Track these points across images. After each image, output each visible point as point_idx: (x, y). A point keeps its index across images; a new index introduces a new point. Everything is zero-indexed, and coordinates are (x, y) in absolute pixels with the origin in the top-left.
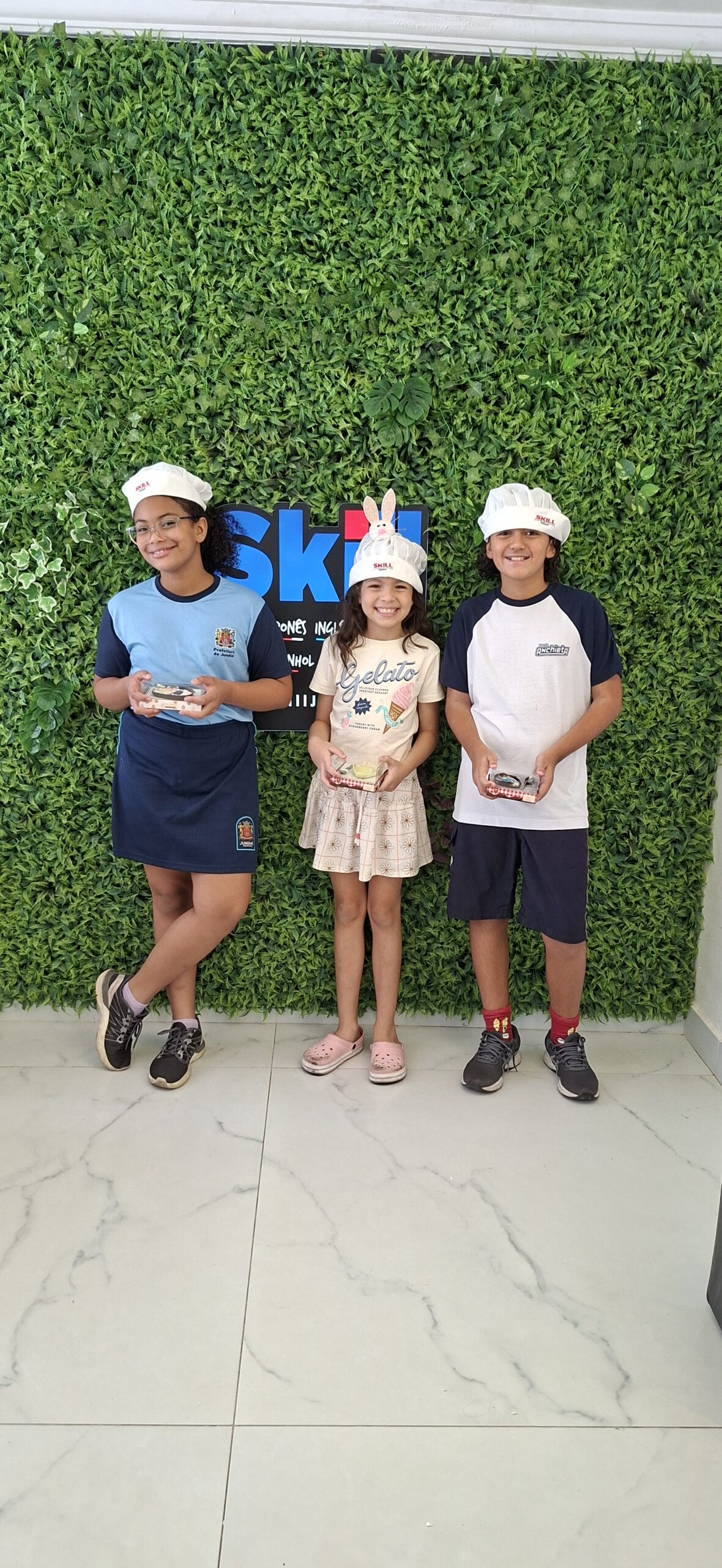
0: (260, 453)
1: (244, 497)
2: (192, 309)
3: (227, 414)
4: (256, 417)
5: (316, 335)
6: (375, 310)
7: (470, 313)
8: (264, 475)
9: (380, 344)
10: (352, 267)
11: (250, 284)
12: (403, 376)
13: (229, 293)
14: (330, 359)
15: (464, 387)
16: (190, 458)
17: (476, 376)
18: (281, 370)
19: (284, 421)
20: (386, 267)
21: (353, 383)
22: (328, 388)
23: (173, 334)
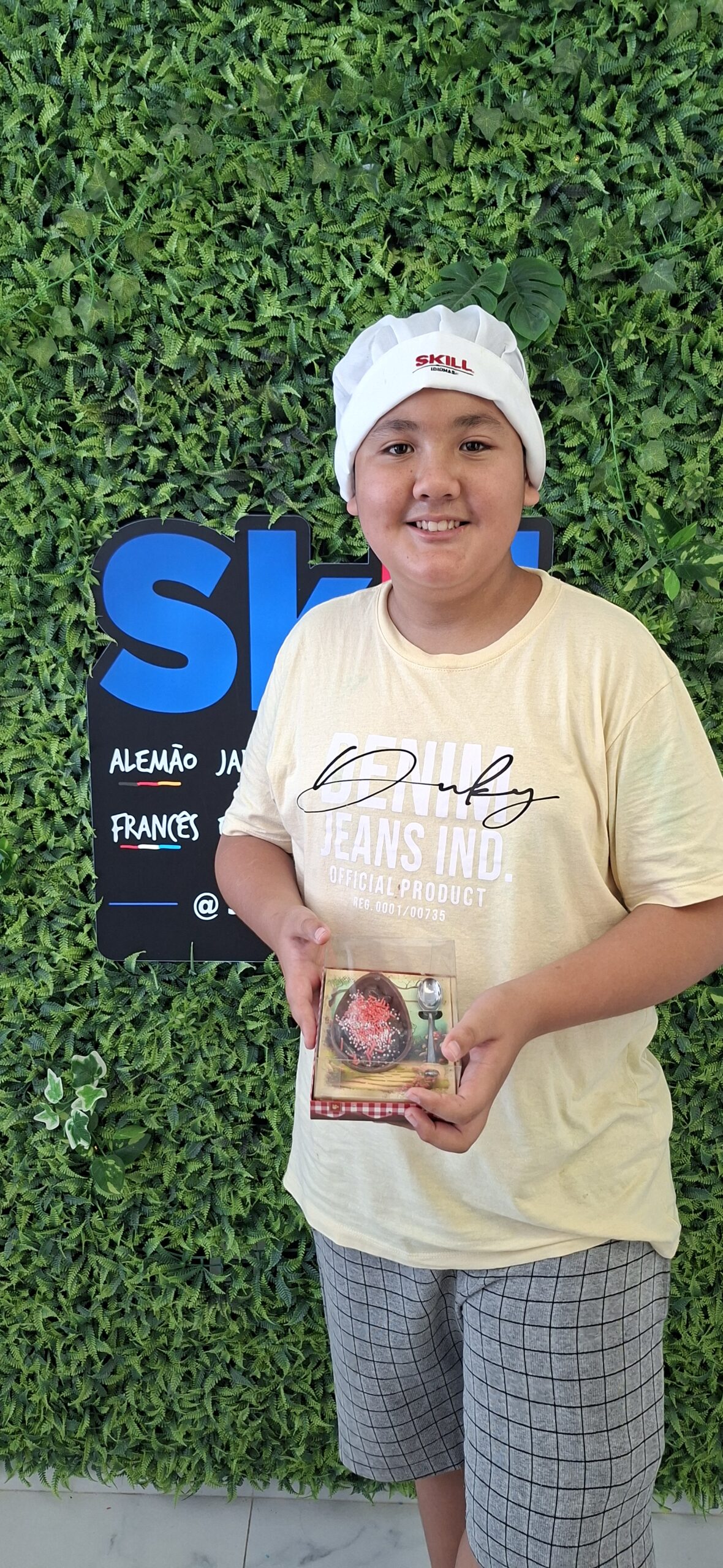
0: (209, 417)
1: (179, 507)
2: (66, 124)
3: (139, 337)
4: (197, 341)
5: (323, 170)
6: (445, 119)
7: (645, 123)
8: (219, 462)
9: (455, 187)
10: (397, 28)
11: (183, 68)
12: (503, 255)
13: (141, 88)
14: (351, 220)
15: (629, 275)
16: (67, 429)
17: (655, 250)
18: (248, 246)
19: (255, 351)
20: (469, 27)
21: (398, 269)
22: (347, 280)
23: (28, 176)
